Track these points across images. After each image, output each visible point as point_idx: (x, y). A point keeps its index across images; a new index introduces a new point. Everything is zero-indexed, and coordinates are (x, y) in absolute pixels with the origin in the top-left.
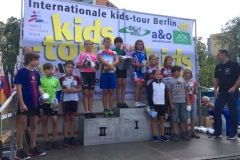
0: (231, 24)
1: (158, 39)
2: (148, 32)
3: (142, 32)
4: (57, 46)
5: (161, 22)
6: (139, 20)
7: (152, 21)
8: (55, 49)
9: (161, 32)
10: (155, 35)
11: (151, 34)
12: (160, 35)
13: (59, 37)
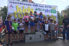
0: (68, 7)
1: (46, 12)
2: (43, 10)
3: (42, 10)
4: (17, 14)
5: (47, 7)
6: (41, 6)
8: (17, 15)
9: (47, 10)
10: (45, 11)
11: (44, 10)
12: (47, 11)
13: (18, 12)
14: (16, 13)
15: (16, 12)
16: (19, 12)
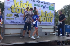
0: (64, 7)
1: (45, 8)
2: (42, 6)
5: (46, 3)
6: (40, 2)
7: (43, 3)
8: (14, 9)
10: (44, 7)
14: (13, 8)
15: (13, 6)
16: (16, 6)
